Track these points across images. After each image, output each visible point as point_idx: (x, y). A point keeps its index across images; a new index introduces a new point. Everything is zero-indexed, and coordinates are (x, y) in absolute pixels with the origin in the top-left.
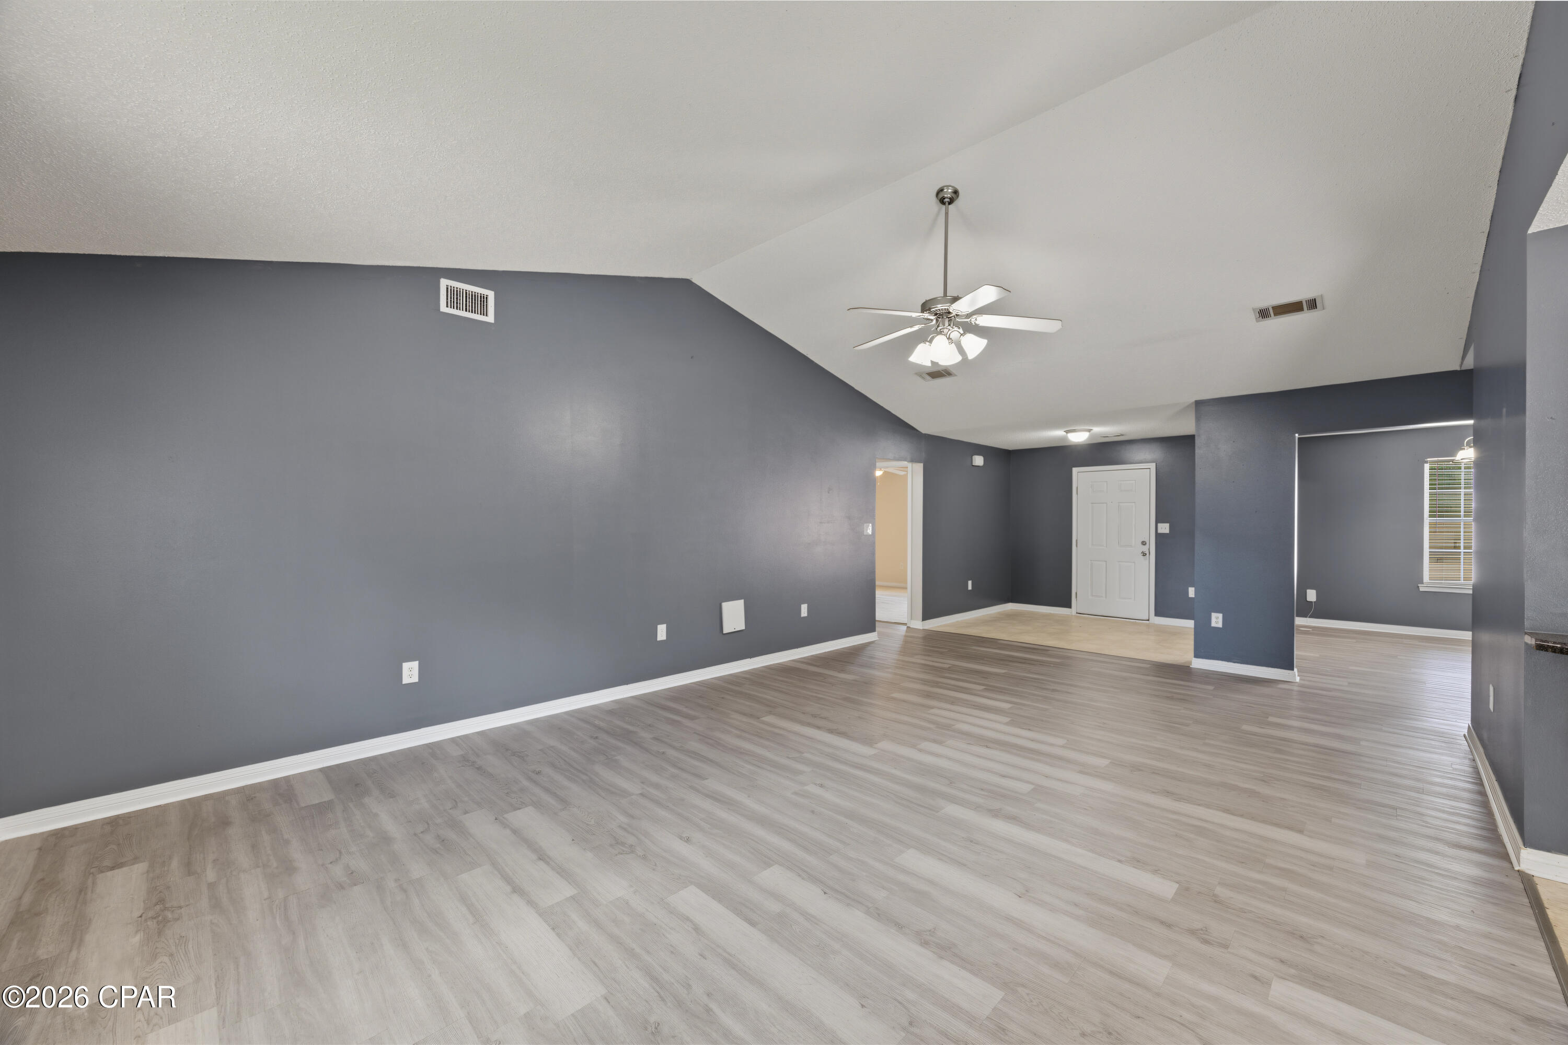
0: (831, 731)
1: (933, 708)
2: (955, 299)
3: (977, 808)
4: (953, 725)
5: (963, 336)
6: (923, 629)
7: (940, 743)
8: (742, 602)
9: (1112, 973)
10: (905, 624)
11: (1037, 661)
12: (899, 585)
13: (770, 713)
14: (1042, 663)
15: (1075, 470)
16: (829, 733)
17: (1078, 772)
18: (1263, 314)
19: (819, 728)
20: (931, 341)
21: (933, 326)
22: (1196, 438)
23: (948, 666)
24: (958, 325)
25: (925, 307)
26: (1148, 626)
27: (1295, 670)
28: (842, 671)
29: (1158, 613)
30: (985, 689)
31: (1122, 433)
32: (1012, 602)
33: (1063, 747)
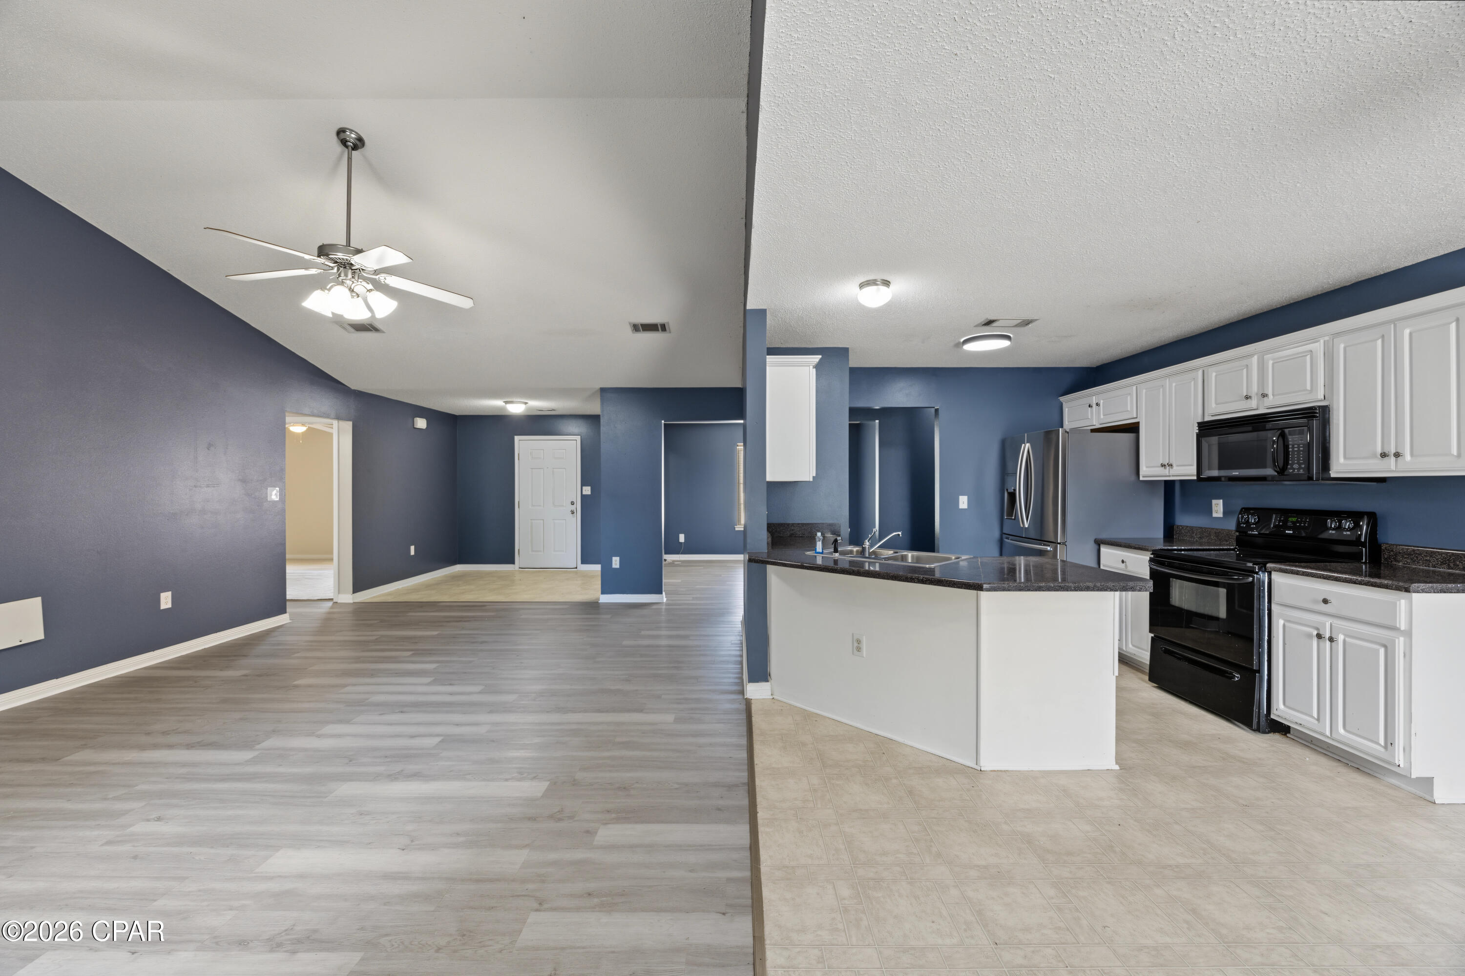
0: (190, 746)
1: (345, 686)
2: (359, 251)
3: (376, 778)
4: (367, 699)
5: (370, 292)
6: (354, 602)
7: (348, 722)
8: (38, 601)
9: (478, 881)
10: (332, 599)
11: (473, 617)
12: (321, 556)
13: (84, 747)
14: (475, 619)
15: (517, 438)
16: (188, 749)
17: (489, 713)
18: (636, 328)
19: (170, 747)
20: (329, 290)
21: (334, 274)
22: (601, 418)
23: (374, 638)
24: (366, 279)
25: (323, 251)
26: (576, 573)
27: (664, 593)
28: (227, 668)
29: (583, 562)
30: (413, 654)
31: (554, 409)
32: (459, 564)
33: (480, 693)
